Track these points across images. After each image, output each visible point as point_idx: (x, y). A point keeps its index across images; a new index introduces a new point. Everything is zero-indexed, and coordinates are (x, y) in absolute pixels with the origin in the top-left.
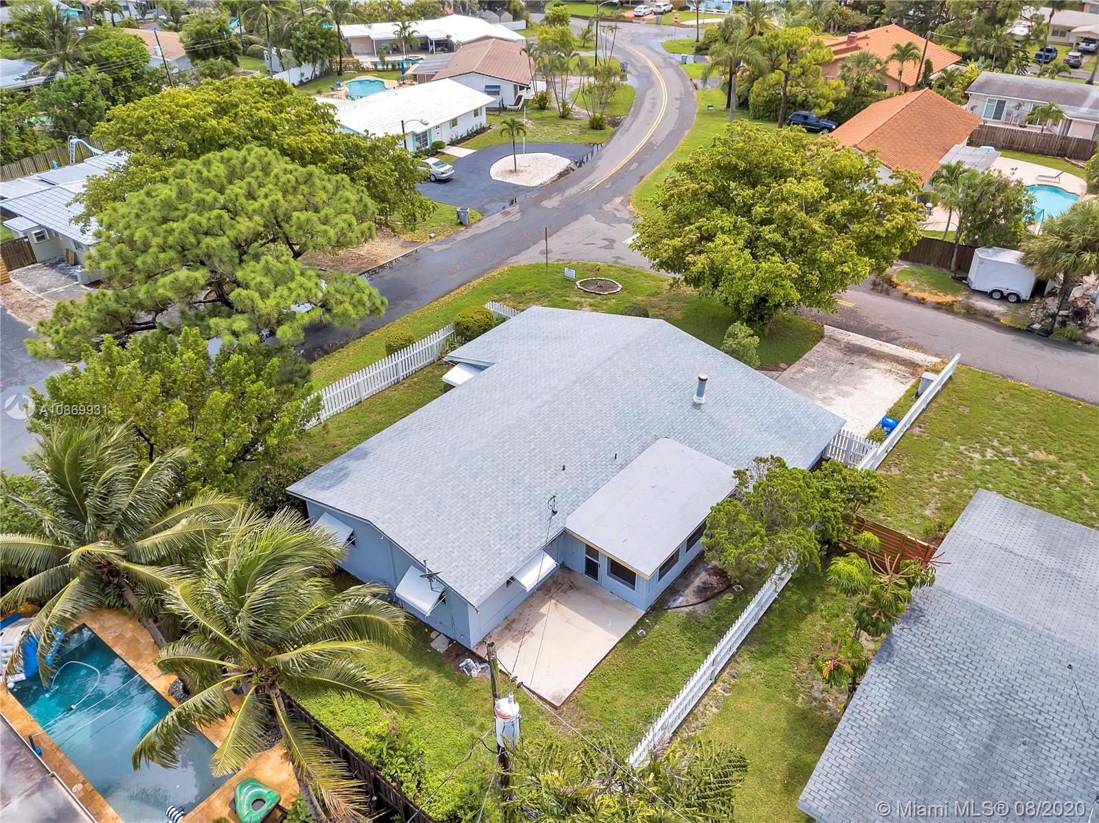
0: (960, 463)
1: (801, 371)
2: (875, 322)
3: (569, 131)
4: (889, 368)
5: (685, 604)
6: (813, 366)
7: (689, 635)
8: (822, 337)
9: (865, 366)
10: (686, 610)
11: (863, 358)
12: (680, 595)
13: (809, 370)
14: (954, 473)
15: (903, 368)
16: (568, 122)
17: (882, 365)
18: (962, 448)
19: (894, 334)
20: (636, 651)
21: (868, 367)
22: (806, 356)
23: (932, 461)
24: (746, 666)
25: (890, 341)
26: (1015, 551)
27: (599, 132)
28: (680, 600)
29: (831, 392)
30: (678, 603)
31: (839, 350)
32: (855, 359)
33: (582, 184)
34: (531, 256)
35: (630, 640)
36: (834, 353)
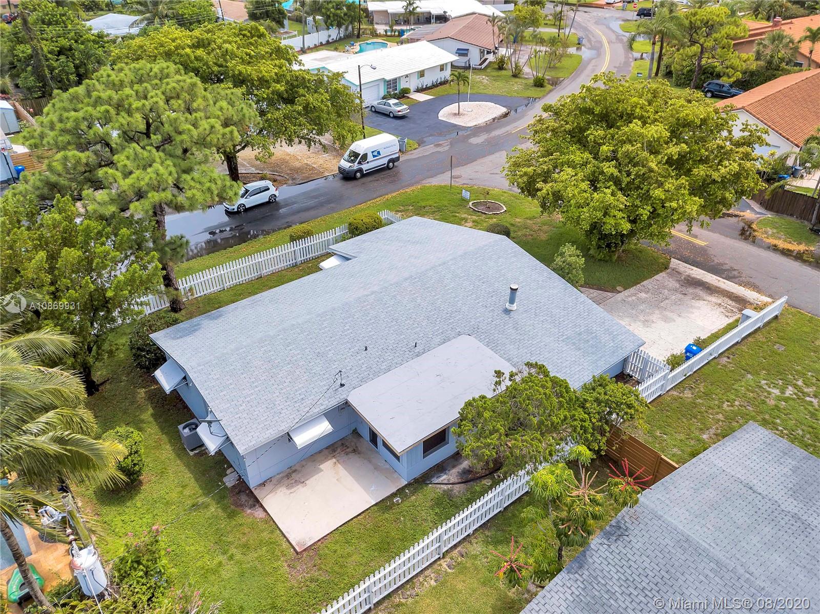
0: (755, 395)
1: (635, 295)
2: (721, 261)
3: (516, 86)
4: (719, 301)
5: (446, 482)
6: (647, 292)
7: (437, 510)
8: (666, 268)
9: (697, 298)
10: (445, 487)
11: (699, 291)
12: (445, 474)
13: (643, 295)
14: (746, 404)
15: (734, 304)
16: (517, 80)
17: (714, 299)
18: (763, 382)
19: (736, 273)
20: (387, 515)
21: (700, 298)
22: (645, 283)
23: (728, 390)
24: (476, 548)
25: (728, 278)
26: (755, 488)
27: (539, 89)
28: (444, 478)
29: (656, 316)
30: (440, 480)
31: (678, 281)
32: (691, 290)
33: (508, 128)
34: (442, 180)
35: (384, 505)
36: (672, 283)
